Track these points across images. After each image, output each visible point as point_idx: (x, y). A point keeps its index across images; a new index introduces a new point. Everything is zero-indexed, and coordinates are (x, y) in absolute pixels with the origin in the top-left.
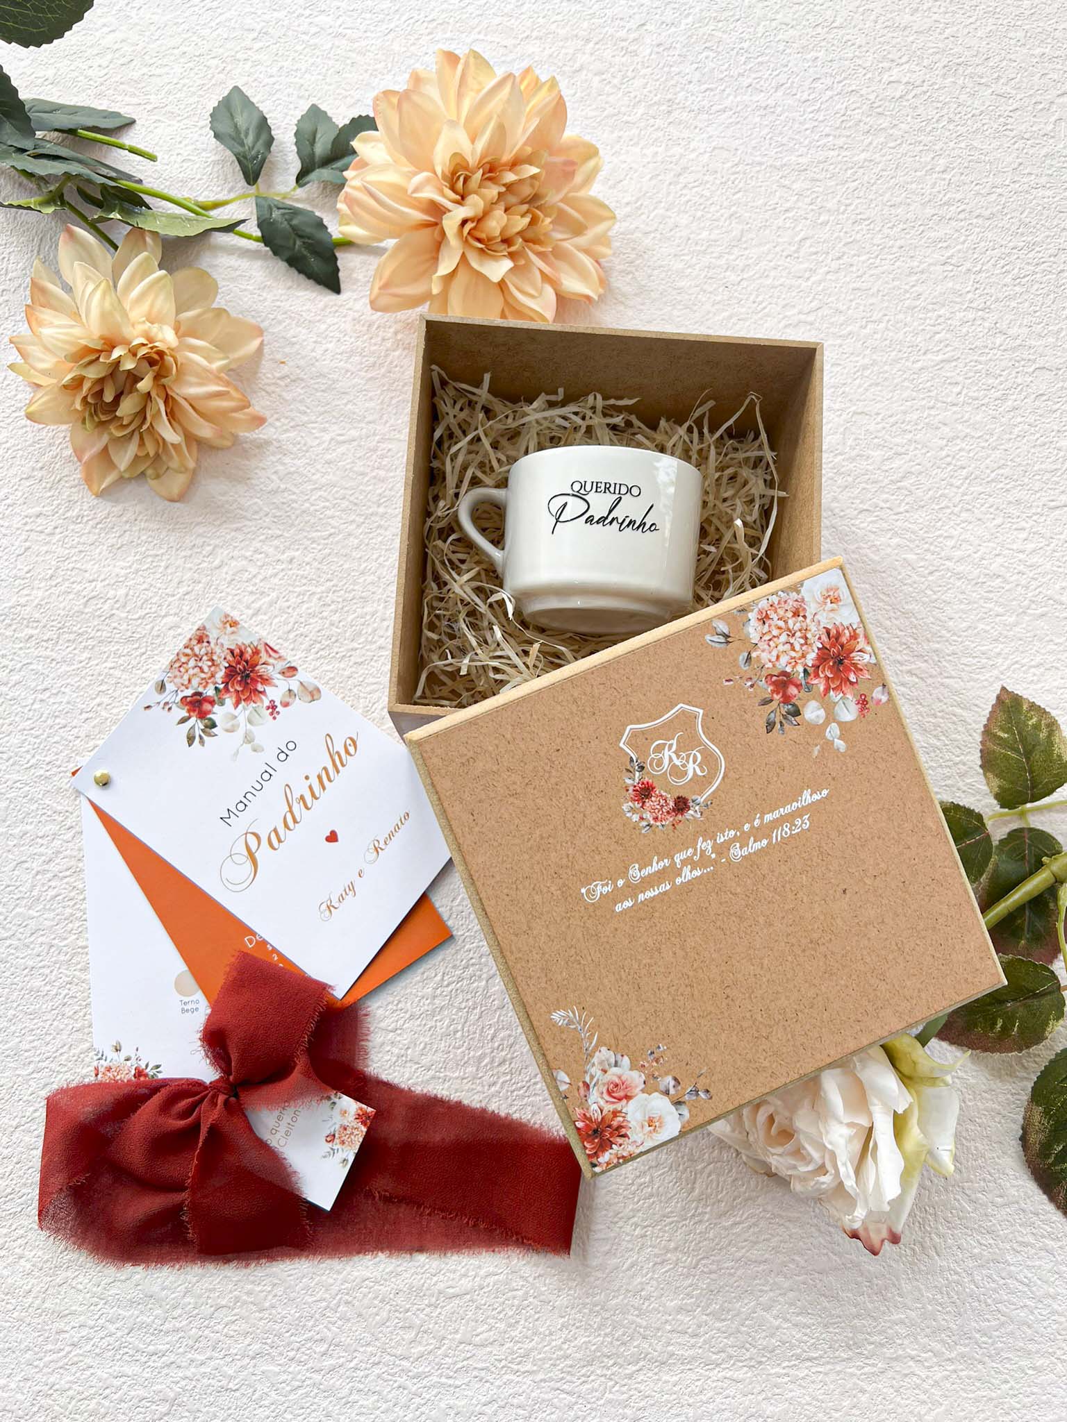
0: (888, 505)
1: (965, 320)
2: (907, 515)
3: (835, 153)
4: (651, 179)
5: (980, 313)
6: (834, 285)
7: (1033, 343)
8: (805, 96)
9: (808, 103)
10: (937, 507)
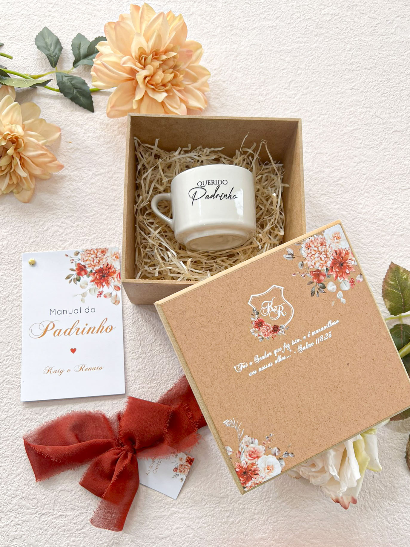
0: (333, 192)
1: (362, 112)
2: (342, 195)
3: (303, 45)
4: (225, 58)
5: (368, 109)
6: (305, 100)
7: (392, 121)
8: (289, 22)
9: (290, 24)
10: (354, 192)
